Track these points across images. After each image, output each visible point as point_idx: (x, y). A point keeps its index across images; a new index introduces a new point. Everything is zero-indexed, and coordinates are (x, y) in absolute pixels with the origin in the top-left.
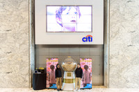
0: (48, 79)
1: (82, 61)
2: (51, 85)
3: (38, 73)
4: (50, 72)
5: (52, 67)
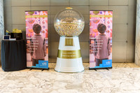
0: (29, 50)
1: (93, 16)
2: (35, 62)
3: (10, 39)
4: (33, 37)
5: (37, 29)
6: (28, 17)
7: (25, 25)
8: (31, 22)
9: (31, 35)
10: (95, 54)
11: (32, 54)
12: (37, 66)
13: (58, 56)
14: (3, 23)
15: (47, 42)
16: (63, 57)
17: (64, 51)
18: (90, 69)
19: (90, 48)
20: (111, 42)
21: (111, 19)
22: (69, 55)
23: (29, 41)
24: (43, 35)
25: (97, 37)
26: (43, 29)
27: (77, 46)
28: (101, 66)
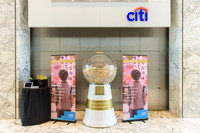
0: (54, 99)
1: (126, 62)
2: (61, 113)
3: (32, 87)
4: (59, 85)
5: (64, 75)
6: (54, 62)
7: (50, 70)
8: (57, 67)
9: (56, 82)
10: (129, 103)
11: (57, 103)
12: (63, 118)
13: (87, 106)
14: (29, 69)
15: (74, 90)
16: (93, 109)
17: (94, 101)
18: (123, 121)
19: (124, 97)
20: (146, 89)
21: (146, 64)
22: (99, 106)
23: (54, 89)
24: (70, 83)
25: (131, 85)
26: (70, 76)
27: (108, 95)
28: (136, 117)
